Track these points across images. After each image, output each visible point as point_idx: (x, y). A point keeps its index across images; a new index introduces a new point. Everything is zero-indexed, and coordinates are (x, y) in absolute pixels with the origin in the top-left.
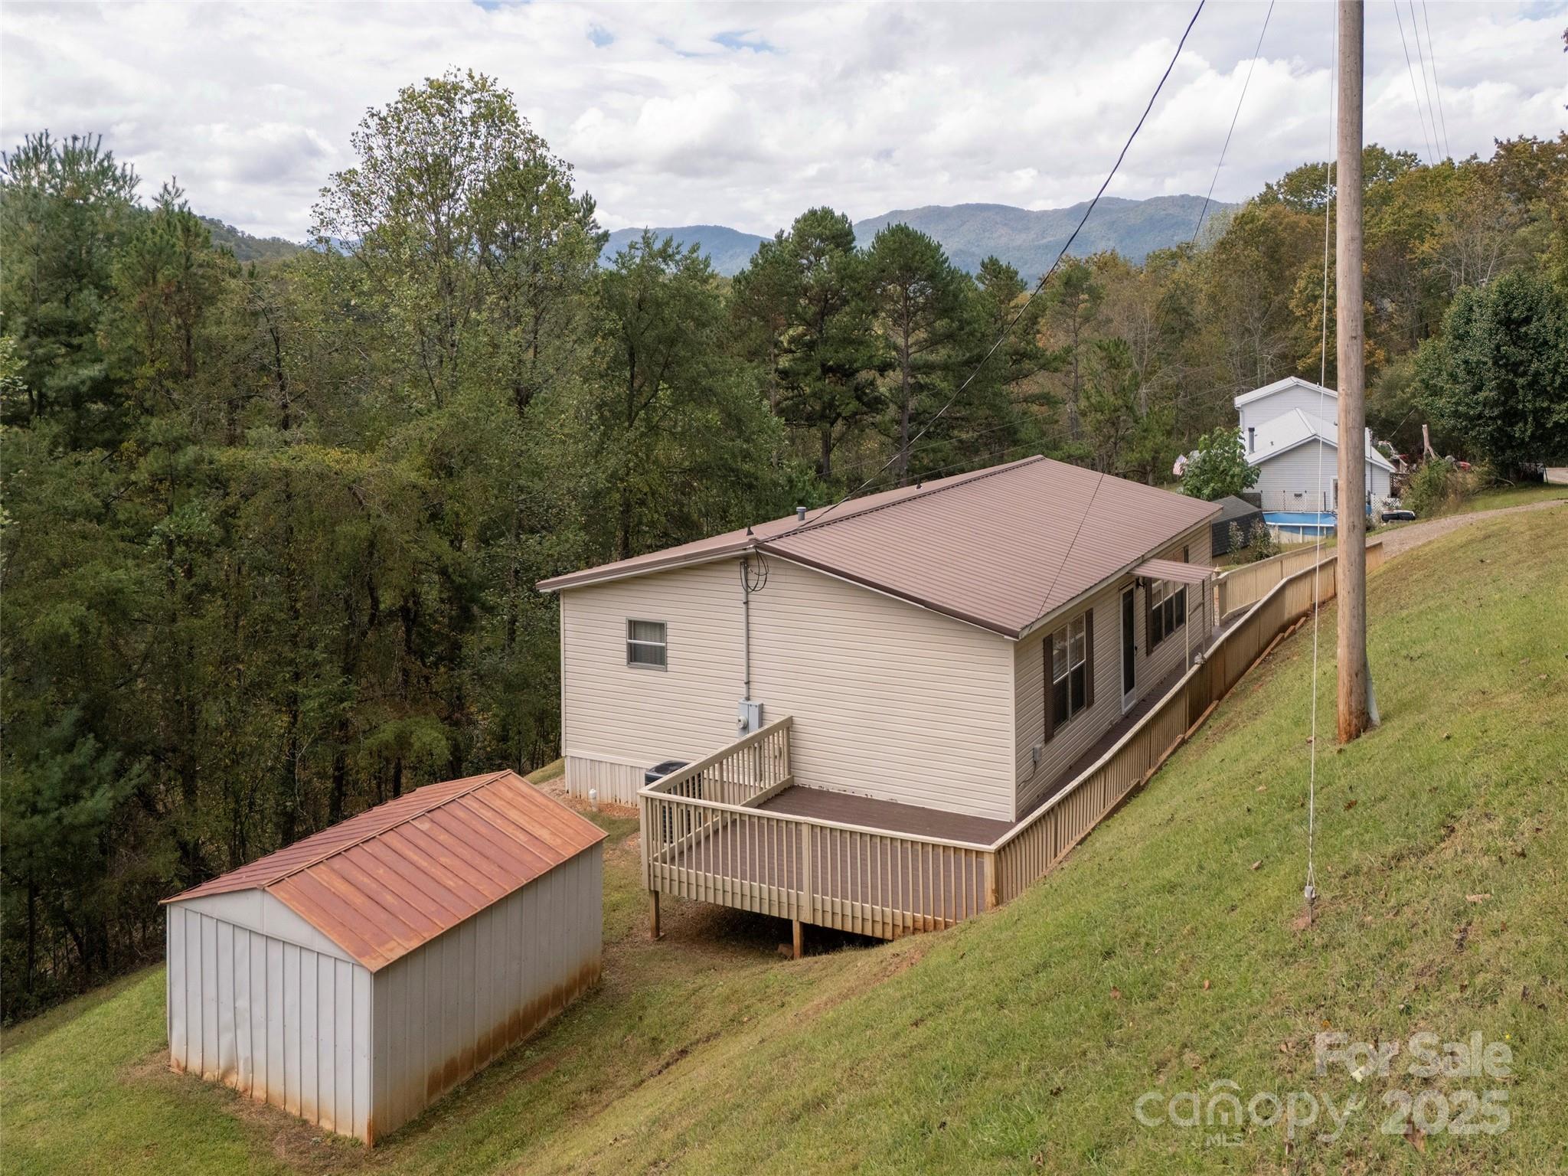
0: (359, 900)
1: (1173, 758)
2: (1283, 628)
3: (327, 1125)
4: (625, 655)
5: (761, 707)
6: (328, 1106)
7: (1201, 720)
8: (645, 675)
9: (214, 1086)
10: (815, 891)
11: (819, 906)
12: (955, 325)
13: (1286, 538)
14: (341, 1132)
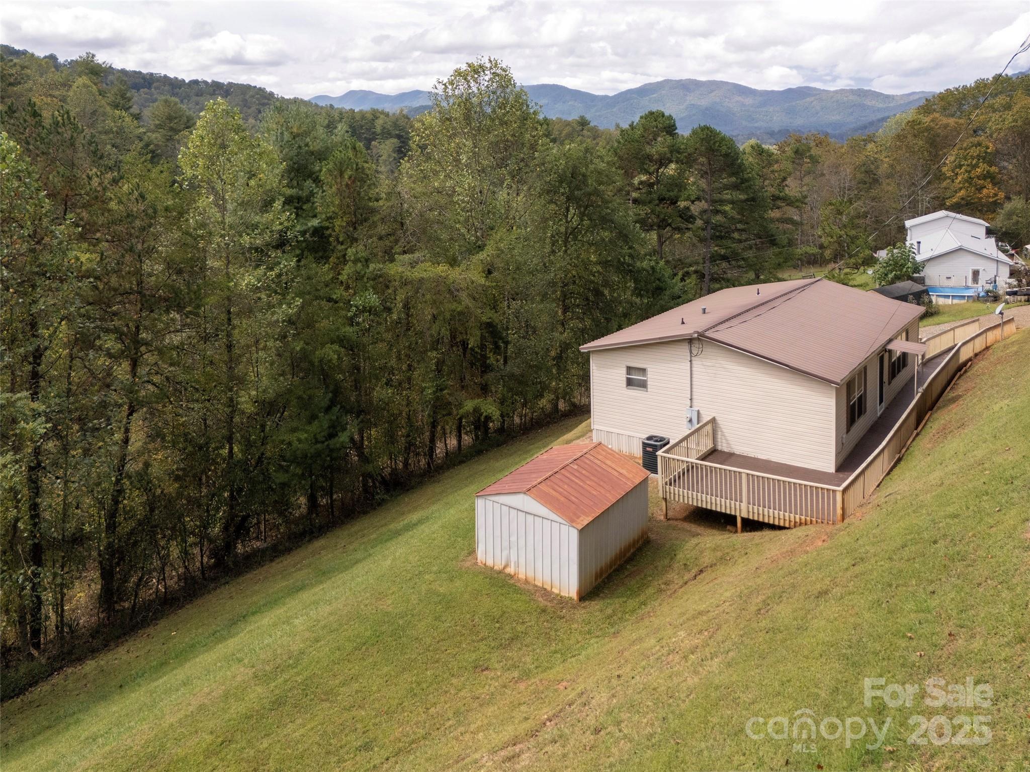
0: (562, 499)
1: (914, 443)
2: (959, 369)
3: (556, 591)
4: (625, 383)
5: (698, 412)
6: (556, 583)
7: (924, 422)
8: (635, 393)
9: (500, 572)
10: (749, 503)
11: (751, 510)
12: (739, 181)
13: (941, 301)
14: (562, 594)
